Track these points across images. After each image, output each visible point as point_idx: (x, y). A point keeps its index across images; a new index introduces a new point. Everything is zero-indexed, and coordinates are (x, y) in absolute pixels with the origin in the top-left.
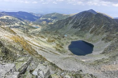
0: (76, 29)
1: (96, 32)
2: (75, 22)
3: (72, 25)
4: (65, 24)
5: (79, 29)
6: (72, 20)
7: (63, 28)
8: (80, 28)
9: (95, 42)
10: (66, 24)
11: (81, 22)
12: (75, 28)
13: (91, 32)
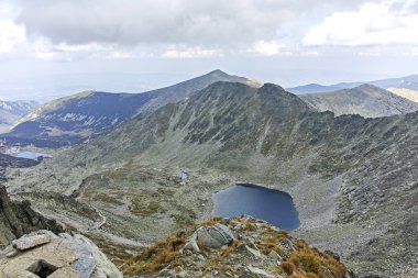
0: (206, 145)
1: (281, 145)
2: (193, 119)
3: (182, 133)
4: (155, 130)
5: (219, 144)
6: (178, 115)
7: (153, 146)
8: (217, 138)
9: (287, 181)
10: (159, 131)
11: (217, 119)
12: (201, 143)
13: (266, 150)
